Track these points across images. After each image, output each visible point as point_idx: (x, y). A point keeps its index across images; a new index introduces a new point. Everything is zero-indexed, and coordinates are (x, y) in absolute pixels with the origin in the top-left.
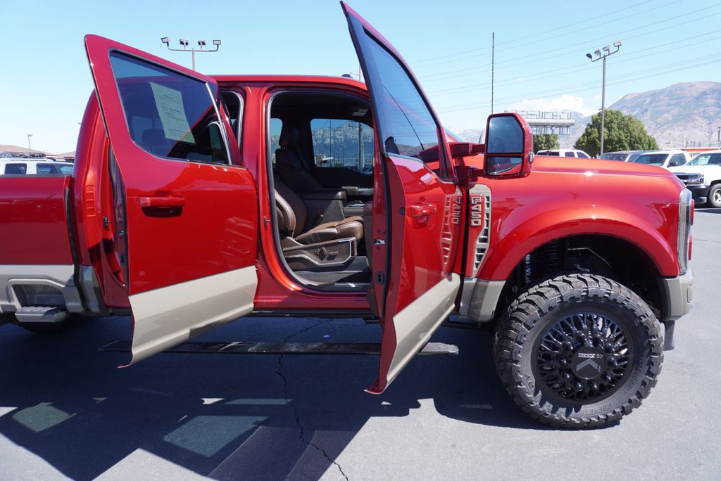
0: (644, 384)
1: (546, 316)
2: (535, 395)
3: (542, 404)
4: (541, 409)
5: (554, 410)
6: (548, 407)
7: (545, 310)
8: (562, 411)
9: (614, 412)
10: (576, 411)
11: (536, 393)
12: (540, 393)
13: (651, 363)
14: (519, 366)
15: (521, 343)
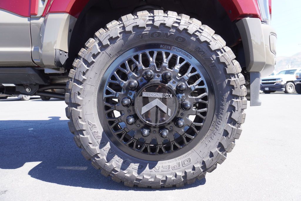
0: (226, 133)
1: (108, 50)
2: (101, 147)
3: (109, 158)
4: (108, 164)
5: (124, 166)
6: (116, 162)
7: (106, 42)
8: (134, 167)
9: (194, 169)
10: (151, 168)
11: (102, 144)
12: (108, 146)
13: (232, 109)
14: (80, 111)
15: (80, 83)
